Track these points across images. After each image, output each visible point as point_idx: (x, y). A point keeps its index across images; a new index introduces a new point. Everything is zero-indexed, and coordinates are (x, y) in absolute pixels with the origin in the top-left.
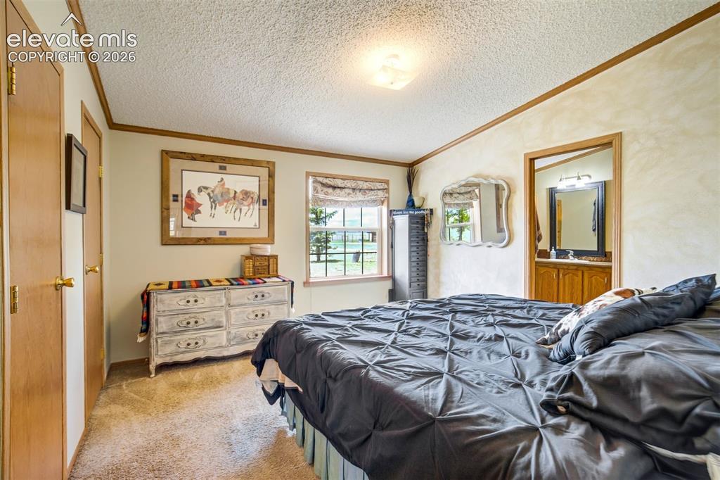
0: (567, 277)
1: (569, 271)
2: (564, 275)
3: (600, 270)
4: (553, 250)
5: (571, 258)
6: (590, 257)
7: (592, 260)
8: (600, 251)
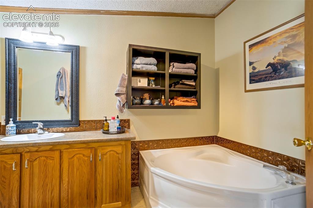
1: (40, 154)
4: (12, 122)
5: (39, 131)
6: (62, 128)
7: (64, 130)
8: (73, 120)
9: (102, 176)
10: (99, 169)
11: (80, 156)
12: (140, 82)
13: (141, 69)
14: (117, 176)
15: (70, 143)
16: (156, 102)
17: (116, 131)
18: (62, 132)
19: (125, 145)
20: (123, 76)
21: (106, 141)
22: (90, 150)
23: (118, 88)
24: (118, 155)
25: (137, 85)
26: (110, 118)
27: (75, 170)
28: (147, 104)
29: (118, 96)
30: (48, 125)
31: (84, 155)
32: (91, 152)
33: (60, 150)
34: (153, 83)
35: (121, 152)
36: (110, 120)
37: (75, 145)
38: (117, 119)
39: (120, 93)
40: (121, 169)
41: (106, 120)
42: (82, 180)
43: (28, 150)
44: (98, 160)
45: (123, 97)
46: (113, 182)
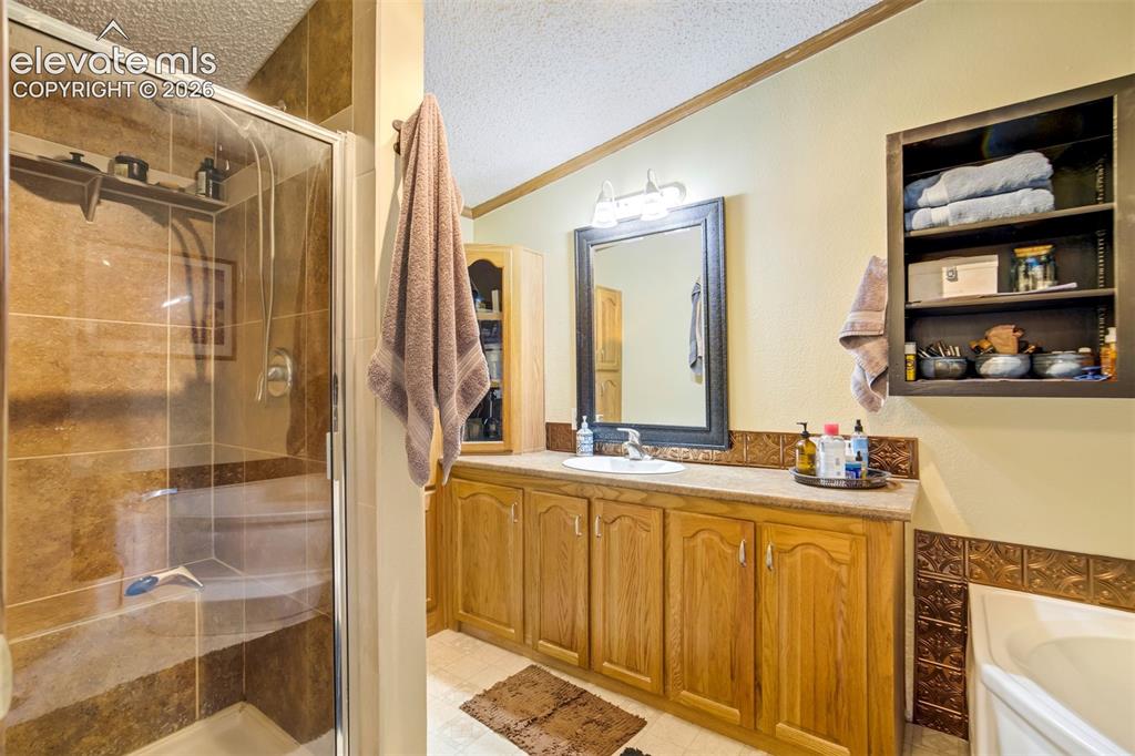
0: (614, 528)
1: (623, 509)
2: (607, 524)
3: (724, 509)
4: (585, 424)
5: (633, 453)
6: (686, 450)
7: (691, 458)
8: (713, 429)
9: (778, 624)
10: (769, 596)
11: (712, 540)
12: (955, 279)
13: (951, 224)
14: (833, 643)
15: (684, 492)
16: (1062, 365)
17: (843, 476)
18: (686, 461)
19: (864, 535)
20: (873, 267)
21: (790, 507)
22: (738, 527)
23: (850, 317)
24: (835, 568)
25: (941, 293)
26: (821, 430)
27: (699, 575)
28: (1001, 376)
29: (853, 348)
30: (656, 437)
31: (722, 539)
32: (743, 532)
33: (664, 510)
34: (1037, 271)
35: (847, 558)
36: (819, 436)
37: (701, 503)
38: (855, 434)
39: (857, 333)
40: (847, 624)
41: (806, 435)
42: (717, 612)
43: (601, 495)
44: (765, 567)
45: (876, 349)
46: (815, 657)
